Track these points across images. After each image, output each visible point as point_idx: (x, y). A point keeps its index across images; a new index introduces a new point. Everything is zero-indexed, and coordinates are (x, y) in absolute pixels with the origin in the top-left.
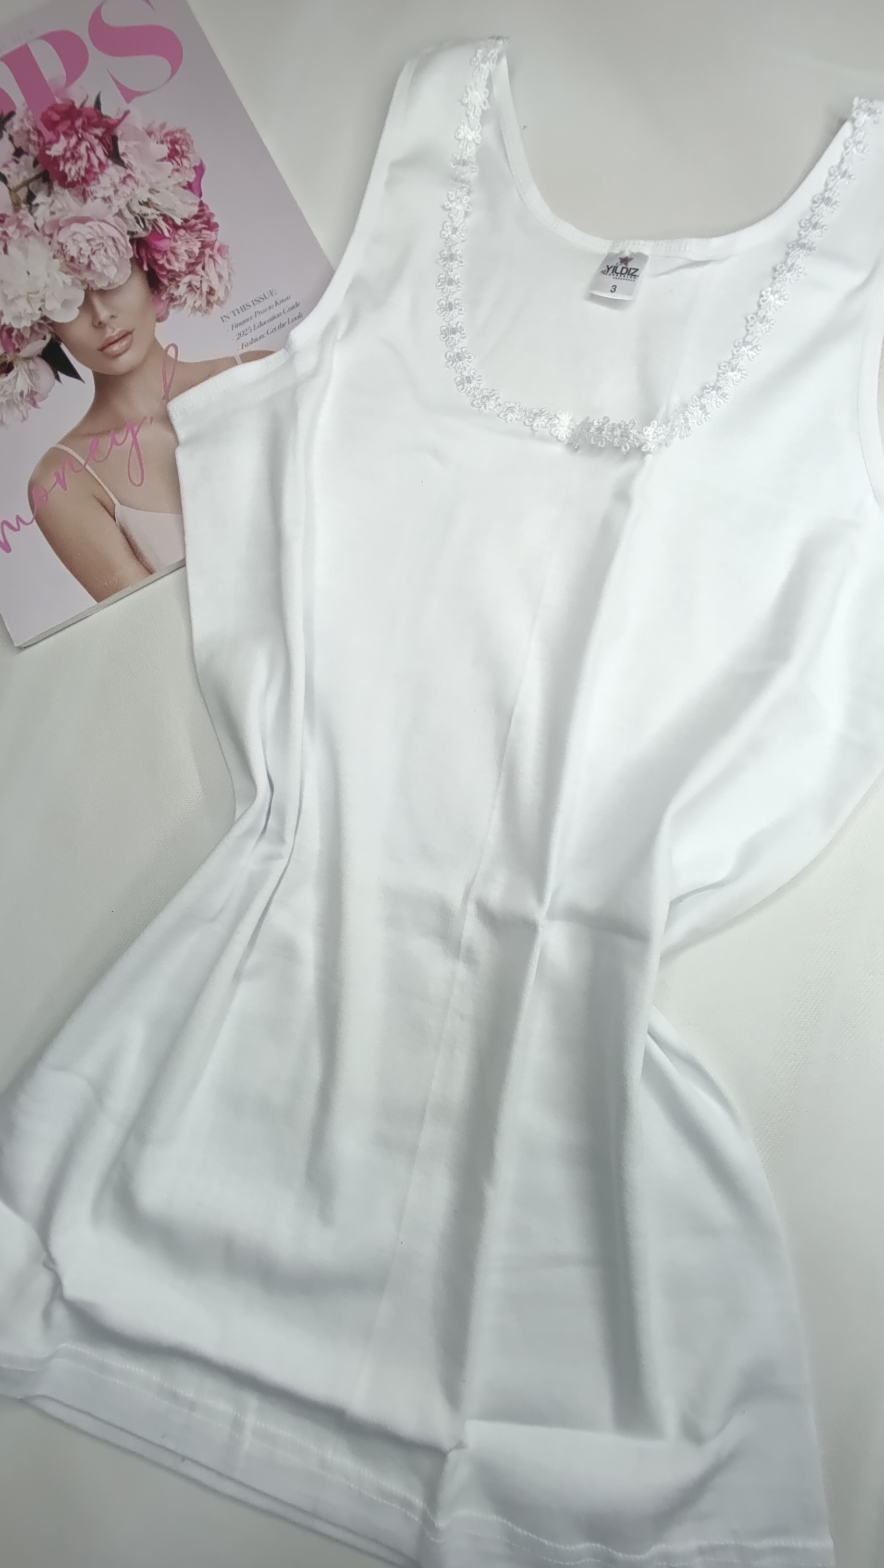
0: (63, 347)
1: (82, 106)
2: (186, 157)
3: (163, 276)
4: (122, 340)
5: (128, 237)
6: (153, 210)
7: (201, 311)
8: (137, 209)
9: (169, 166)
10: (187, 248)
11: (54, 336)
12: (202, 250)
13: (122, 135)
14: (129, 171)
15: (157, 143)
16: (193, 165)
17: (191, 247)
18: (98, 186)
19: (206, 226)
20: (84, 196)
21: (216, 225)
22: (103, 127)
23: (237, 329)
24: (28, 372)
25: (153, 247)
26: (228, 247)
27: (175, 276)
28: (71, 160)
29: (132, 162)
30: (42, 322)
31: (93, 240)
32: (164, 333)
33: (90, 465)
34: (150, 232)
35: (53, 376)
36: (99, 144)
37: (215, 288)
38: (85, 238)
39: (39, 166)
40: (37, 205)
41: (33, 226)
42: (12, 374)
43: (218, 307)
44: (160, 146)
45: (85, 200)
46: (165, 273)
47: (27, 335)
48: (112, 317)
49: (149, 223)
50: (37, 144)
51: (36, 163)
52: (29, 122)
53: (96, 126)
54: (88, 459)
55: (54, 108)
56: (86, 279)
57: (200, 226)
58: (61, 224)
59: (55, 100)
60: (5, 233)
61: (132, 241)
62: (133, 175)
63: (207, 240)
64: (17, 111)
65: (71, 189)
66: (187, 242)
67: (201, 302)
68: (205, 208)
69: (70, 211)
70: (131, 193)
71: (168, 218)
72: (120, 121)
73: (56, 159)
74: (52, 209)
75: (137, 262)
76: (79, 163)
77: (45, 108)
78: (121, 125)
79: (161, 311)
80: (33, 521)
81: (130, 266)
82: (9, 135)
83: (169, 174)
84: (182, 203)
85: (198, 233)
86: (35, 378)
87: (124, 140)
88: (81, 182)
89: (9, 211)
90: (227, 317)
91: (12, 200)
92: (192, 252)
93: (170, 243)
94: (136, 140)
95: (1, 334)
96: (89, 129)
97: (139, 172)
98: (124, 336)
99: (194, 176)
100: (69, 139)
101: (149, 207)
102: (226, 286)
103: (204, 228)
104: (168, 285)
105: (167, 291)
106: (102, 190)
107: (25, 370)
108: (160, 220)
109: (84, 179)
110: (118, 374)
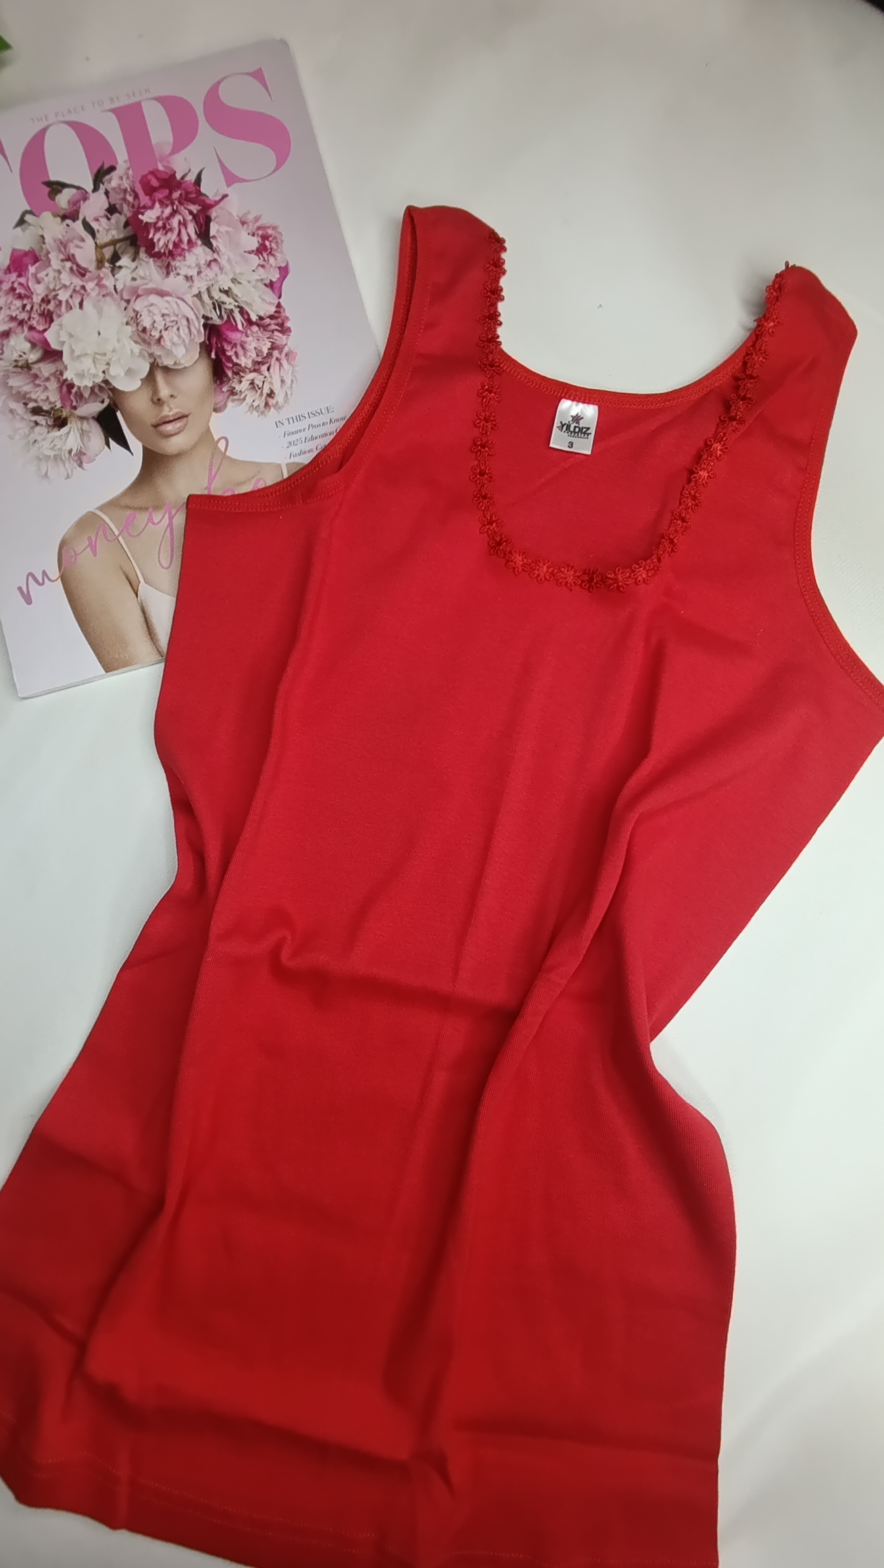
0: (119, 414)
1: (183, 178)
2: (273, 255)
3: (229, 368)
4: (177, 421)
5: (202, 321)
6: (232, 301)
7: (257, 411)
8: (217, 295)
9: (255, 260)
10: (256, 346)
11: (112, 403)
12: (270, 351)
13: (217, 217)
14: (216, 256)
15: (249, 234)
16: (279, 266)
17: (261, 346)
18: (184, 263)
19: (280, 329)
20: (168, 269)
21: (289, 330)
22: (199, 205)
23: (290, 437)
24: (81, 431)
25: (224, 336)
26: (296, 354)
27: (240, 371)
28: (161, 230)
29: (220, 246)
30: (103, 385)
31: (168, 315)
32: (218, 424)
33: (122, 536)
34: (224, 320)
35: (104, 442)
37: (276, 391)
38: (160, 312)
39: (130, 228)
40: (120, 267)
41: (113, 288)
42: (65, 430)
43: (275, 412)
44: (250, 237)
45: (168, 274)
46: (231, 365)
47: (86, 394)
48: (172, 396)
49: (225, 312)
50: (131, 204)
51: (126, 224)
52: (128, 181)
53: (193, 202)
54: (122, 531)
55: (154, 173)
56: (154, 353)
57: (273, 327)
58: (140, 292)
59: (157, 166)
60: (83, 287)
61: (205, 326)
62: (219, 260)
63: (278, 343)
64: (118, 168)
65: (156, 259)
66: (258, 340)
67: (261, 402)
68: (282, 310)
69: (151, 280)
70: (214, 278)
71: (245, 311)
72: (217, 203)
73: (147, 226)
74: (134, 275)
75: (206, 348)
76: (169, 235)
77: (146, 172)
78: (217, 207)
79: (220, 402)
80: (57, 579)
81: (199, 350)
82: (106, 189)
83: (254, 268)
84: (260, 300)
85: (270, 333)
86: (85, 439)
87: (217, 223)
88: (167, 255)
89: (92, 266)
90: (281, 423)
91: (97, 256)
92: (261, 351)
93: (241, 337)
94: (228, 226)
95: (61, 387)
96: (185, 202)
97: (226, 258)
98: (179, 418)
99: (278, 276)
100: (163, 208)
101: (228, 296)
102: (286, 393)
103: (277, 330)
104: (232, 378)
105: (230, 384)
106: (186, 268)
107: (77, 428)
108: (236, 311)
109: (170, 252)
110: (168, 454)
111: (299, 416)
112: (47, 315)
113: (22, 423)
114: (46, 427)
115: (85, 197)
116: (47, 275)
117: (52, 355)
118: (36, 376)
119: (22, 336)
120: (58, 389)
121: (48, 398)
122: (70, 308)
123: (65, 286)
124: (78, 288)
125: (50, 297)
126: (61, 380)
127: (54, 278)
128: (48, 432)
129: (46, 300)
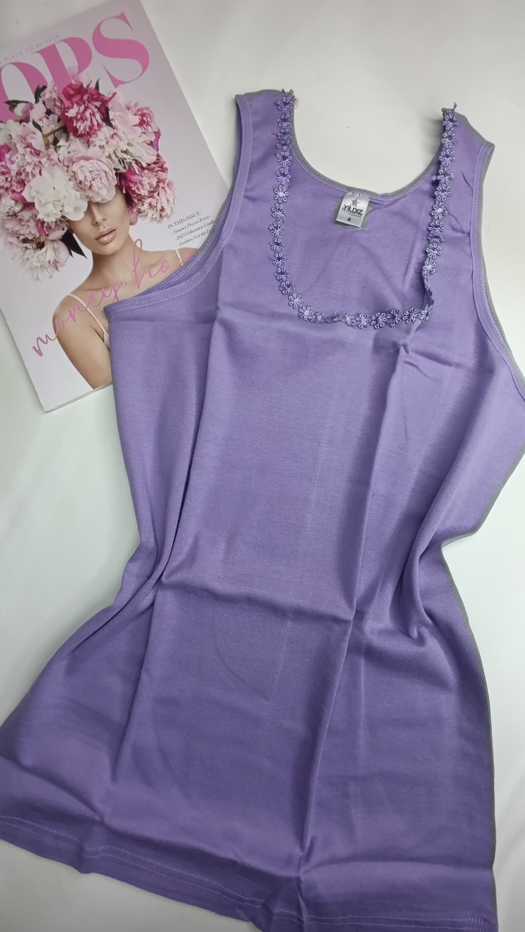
0: (74, 235)
1: (88, 86)
2: (150, 125)
3: (134, 197)
4: (110, 234)
5: (114, 172)
6: (130, 157)
7: (156, 221)
8: (120, 155)
9: (139, 130)
10: (149, 182)
11: (69, 229)
12: (158, 184)
13: (112, 107)
14: (115, 131)
15: (133, 115)
16: (154, 131)
17: (152, 181)
18: (97, 138)
19: (161, 169)
20: (88, 144)
21: (167, 169)
22: (100, 102)
23: (177, 233)
24: (53, 249)
25: (129, 179)
26: (173, 183)
27: (142, 198)
28: (80, 121)
29: (117, 125)
30: (62, 219)
31: (93, 171)
32: (134, 232)
33: (90, 308)
34: (127, 169)
35: (68, 253)
36: (97, 112)
37: (165, 207)
38: (88, 170)
39: (61, 122)
40: (60, 147)
41: (57, 160)
42: (44, 249)
43: (167, 219)
44: (134, 116)
45: (89, 146)
46: (136, 196)
47: (53, 226)
48: (104, 220)
49: (127, 164)
50: (60, 108)
51: (59, 120)
53: (96, 100)
54: (88, 304)
55: (70, 86)
56: (89, 195)
57: (157, 169)
58: (74, 160)
59: (71, 82)
60: (40, 162)
61: (116, 174)
62: (118, 133)
63: (161, 178)
64: (48, 86)
65: (80, 138)
66: (149, 178)
67: (157, 215)
68: (160, 158)
69: (79, 152)
70: (116, 145)
71: (138, 162)
72: (110, 99)
73: (71, 119)
74: (69, 150)
75: (119, 187)
76: (85, 122)
77: (65, 86)
78: (111, 101)
79: (133, 219)
80: (55, 338)
81: (115, 189)
82: (43, 101)
83: (139, 135)
84: (146, 154)
85: (155, 173)
86: (57, 253)
87: (113, 111)
88: (86, 135)
89: (43, 149)
90: (171, 226)
91: (44, 142)
92: (152, 185)
93: (139, 177)
94: (120, 111)
95: (37, 224)
96: (92, 102)
97: (122, 132)
98: (110, 232)
99: (154, 137)
100: (79, 107)
101: (127, 154)
102: (171, 207)
104: (137, 203)
105: (137, 207)
106: (99, 141)
107: (51, 247)
108: (133, 163)
109: (88, 133)
110: (107, 254)
111: (181, 220)
112: (21, 182)
113: (18, 249)
114: (32, 249)
115: (32, 108)
116: (17, 158)
117: (28, 206)
118: (21, 220)
119: (9, 197)
120: (36, 226)
121: (30, 232)
122: (34, 176)
123: (29, 163)
124: (37, 163)
125: (21, 171)
126: (37, 220)
127: (22, 159)
128: (34, 252)
129: (19, 173)
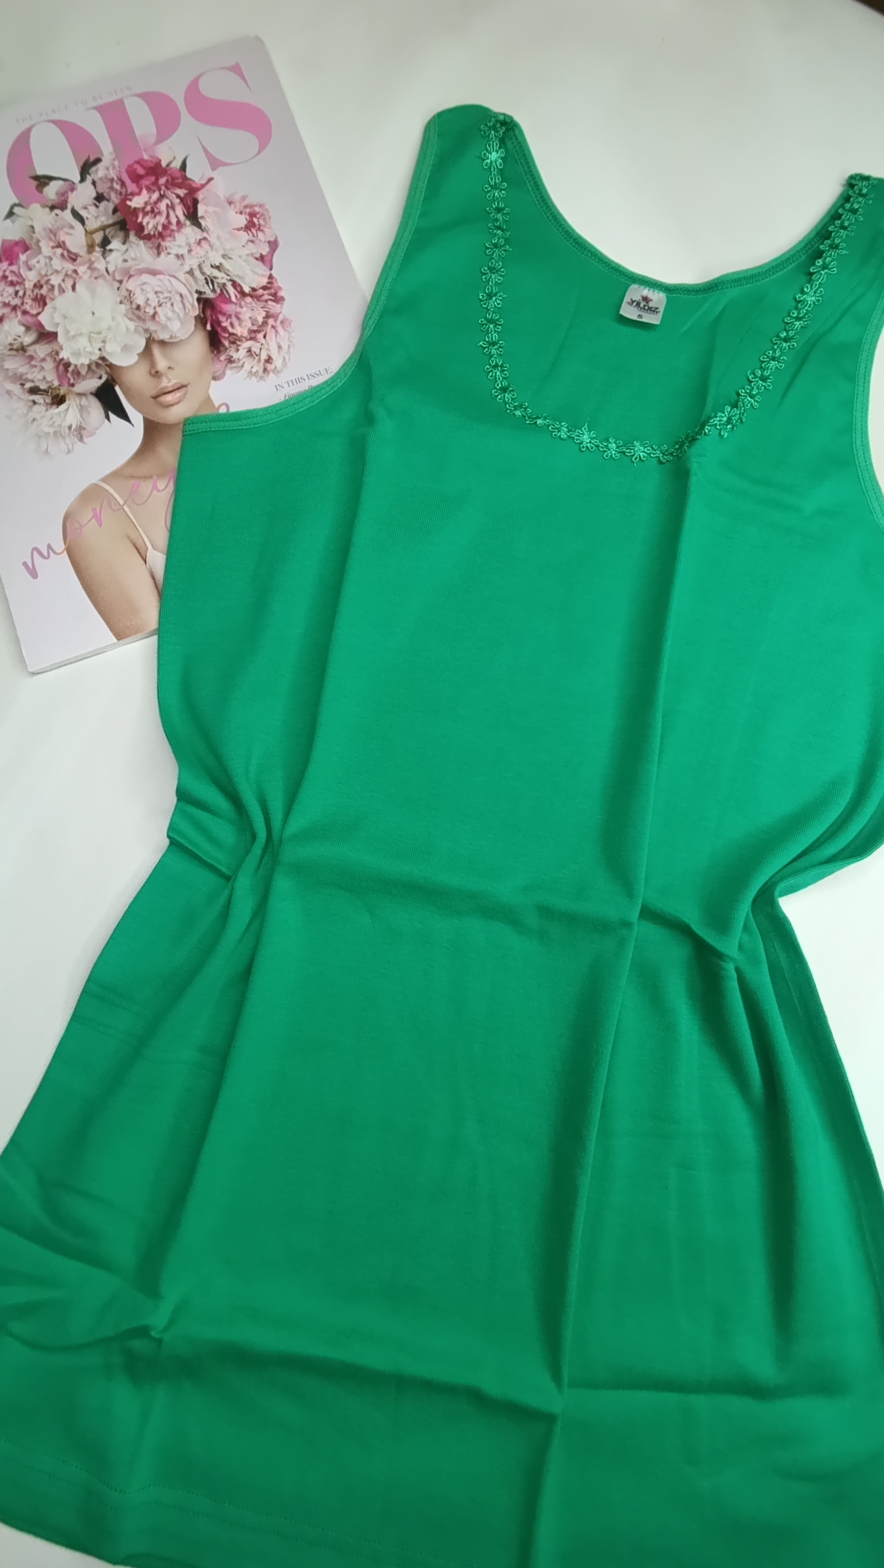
0: (117, 388)
1: (168, 165)
2: (262, 231)
3: (225, 338)
4: (177, 391)
5: (196, 296)
6: (224, 275)
7: (257, 377)
8: (209, 271)
9: (244, 236)
10: (251, 316)
11: (110, 378)
12: (265, 320)
13: (203, 199)
14: (205, 235)
15: (236, 213)
16: (268, 239)
17: (255, 315)
18: (174, 243)
19: (273, 298)
20: (159, 250)
21: (282, 299)
22: (186, 189)
24: (80, 407)
25: (218, 309)
26: (291, 321)
27: (236, 340)
28: (150, 214)
29: (209, 225)
30: (100, 362)
31: (162, 292)
32: (218, 392)
33: (129, 507)
34: (217, 294)
35: (104, 416)
36: (179, 203)
37: (274, 357)
38: (154, 290)
39: (119, 214)
40: (111, 251)
41: (105, 270)
42: (63, 407)
43: (274, 376)
44: (239, 215)
45: (159, 254)
46: (227, 335)
47: (83, 372)
48: (170, 368)
49: (218, 286)
50: (118, 192)
51: (115, 211)
52: (114, 171)
53: (180, 186)
55: (139, 162)
56: (149, 328)
57: (266, 297)
58: (132, 273)
59: (142, 154)
60: (75, 271)
61: (199, 300)
62: (209, 238)
63: (272, 311)
64: (103, 159)
65: (146, 241)
66: (253, 310)
67: (258, 368)
68: (274, 281)
69: (142, 261)
70: (204, 255)
71: (237, 284)
72: (203, 186)
73: (135, 211)
74: (126, 258)
75: (201, 320)
76: (158, 218)
77: (132, 161)
78: (203, 190)
79: (218, 371)
81: (194, 323)
82: (93, 180)
83: (244, 244)
84: (252, 273)
85: (263, 303)
86: (84, 414)
87: (205, 204)
88: (157, 236)
89: (82, 251)
90: (281, 386)
91: (87, 242)
92: (256, 320)
93: (236, 308)
94: (216, 206)
95: (57, 367)
96: (172, 188)
97: (215, 237)
98: (179, 388)
99: (267, 250)
100: (151, 194)
101: (220, 271)
102: (284, 357)
103: (271, 300)
104: (228, 347)
105: (227, 353)
106: (176, 247)
107: (77, 405)
108: (229, 285)
109: (160, 234)
110: (169, 423)
111: (298, 378)
112: (41, 299)
113: (20, 402)
114: (43, 405)
115: (73, 188)
116: (38, 262)
117: (47, 336)
118: (31, 358)
119: (16, 320)
120: (55, 370)
121: (44, 378)
122: (62, 291)
123: (57, 272)
124: (70, 273)
125: (42, 282)
126: (58, 360)
127: (46, 264)
128: (47, 410)
129: (38, 286)
